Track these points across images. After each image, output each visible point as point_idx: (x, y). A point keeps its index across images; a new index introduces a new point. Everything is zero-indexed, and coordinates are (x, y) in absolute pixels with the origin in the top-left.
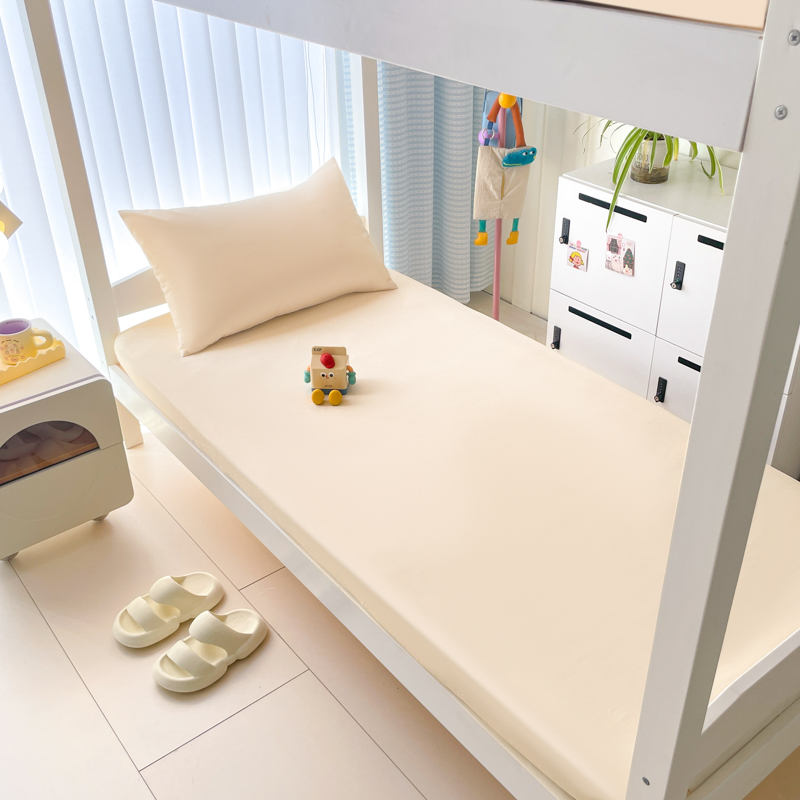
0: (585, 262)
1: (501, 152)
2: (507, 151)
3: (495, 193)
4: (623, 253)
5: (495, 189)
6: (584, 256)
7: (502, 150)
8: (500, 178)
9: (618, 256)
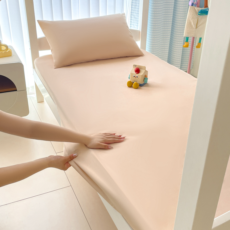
1: (198, 9)
2: (200, 9)
3: (194, 26)
5: (193, 24)
7: (198, 8)
8: (196, 20)
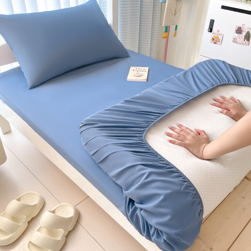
0: (221, 40)
4: (244, 34)
6: (220, 38)
9: (241, 35)
